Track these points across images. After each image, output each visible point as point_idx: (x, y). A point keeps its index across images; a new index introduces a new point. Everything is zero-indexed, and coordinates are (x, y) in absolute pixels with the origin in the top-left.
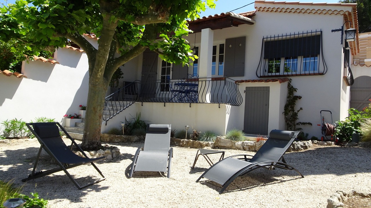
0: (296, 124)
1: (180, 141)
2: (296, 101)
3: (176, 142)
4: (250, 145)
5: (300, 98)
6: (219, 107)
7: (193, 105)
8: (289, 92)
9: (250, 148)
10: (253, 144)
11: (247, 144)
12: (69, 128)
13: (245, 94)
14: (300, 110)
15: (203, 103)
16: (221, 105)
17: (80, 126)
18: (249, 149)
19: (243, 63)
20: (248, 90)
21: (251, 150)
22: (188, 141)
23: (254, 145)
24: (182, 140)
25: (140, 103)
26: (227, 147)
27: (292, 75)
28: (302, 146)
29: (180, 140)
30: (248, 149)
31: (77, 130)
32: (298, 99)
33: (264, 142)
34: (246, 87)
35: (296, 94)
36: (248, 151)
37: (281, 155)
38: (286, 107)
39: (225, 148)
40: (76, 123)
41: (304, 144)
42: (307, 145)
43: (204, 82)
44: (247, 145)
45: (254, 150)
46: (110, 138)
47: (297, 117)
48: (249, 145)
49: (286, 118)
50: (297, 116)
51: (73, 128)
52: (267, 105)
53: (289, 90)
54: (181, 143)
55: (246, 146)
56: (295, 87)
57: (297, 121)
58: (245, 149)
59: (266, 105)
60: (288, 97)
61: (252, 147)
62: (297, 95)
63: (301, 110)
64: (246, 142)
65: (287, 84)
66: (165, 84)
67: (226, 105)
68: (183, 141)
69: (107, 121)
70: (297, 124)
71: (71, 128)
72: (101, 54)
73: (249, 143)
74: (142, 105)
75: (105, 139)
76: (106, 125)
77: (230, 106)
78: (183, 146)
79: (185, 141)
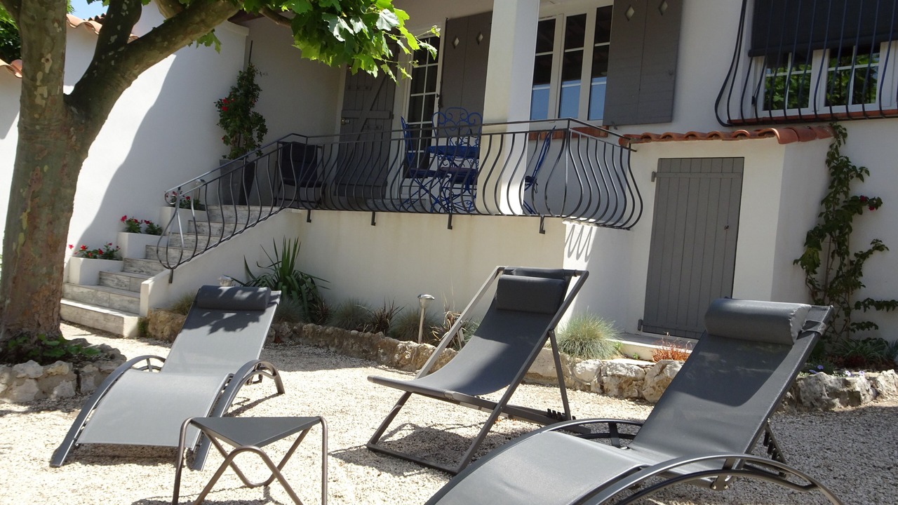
0: (852, 305)
1: (393, 349)
2: (856, 217)
3: (382, 351)
4: (625, 376)
5: (875, 204)
6: (542, 231)
7: (461, 220)
8: (833, 182)
9: (624, 386)
10: (636, 372)
11: (616, 369)
12: (76, 289)
13: (654, 184)
14: (870, 252)
15: (490, 214)
16: (550, 222)
17: (111, 284)
18: (620, 388)
19: (673, 74)
20: (666, 171)
21: (625, 395)
22: (418, 348)
23: (640, 376)
24: (400, 345)
25: (304, 212)
26: (547, 378)
27: (849, 117)
28: (834, 393)
29: (394, 343)
30: (615, 391)
31: (94, 297)
32: (866, 209)
33: (676, 366)
34: (661, 160)
35: (860, 189)
36: (616, 397)
37: (761, 417)
38: (813, 239)
39: (540, 380)
40: (101, 273)
41: (847, 383)
42: (858, 389)
43: (497, 139)
44: (613, 376)
45: (635, 394)
46: (173, 325)
47: (860, 279)
48: (620, 376)
49: (810, 282)
50: (861, 274)
51: (85, 290)
52: (732, 227)
53: (832, 174)
54: (396, 356)
55: (609, 378)
56: (857, 161)
57: (862, 294)
58: (605, 387)
59: (727, 228)
60: (825, 201)
61: (629, 381)
62: (865, 195)
63: (877, 253)
64: (612, 364)
65: (827, 149)
66: (419, 151)
67: (566, 223)
68: (404, 349)
69: (172, 269)
70: (858, 305)
71: (82, 290)
72: (33, 18)
73: (622, 366)
74: (309, 221)
75: (159, 329)
76: (171, 281)
77: (595, 228)
78: (403, 366)
79: (411, 348)
